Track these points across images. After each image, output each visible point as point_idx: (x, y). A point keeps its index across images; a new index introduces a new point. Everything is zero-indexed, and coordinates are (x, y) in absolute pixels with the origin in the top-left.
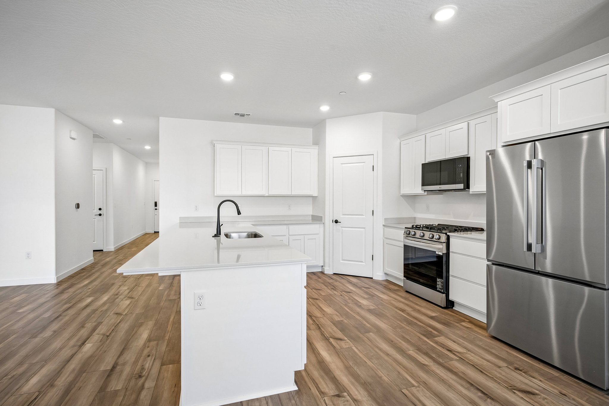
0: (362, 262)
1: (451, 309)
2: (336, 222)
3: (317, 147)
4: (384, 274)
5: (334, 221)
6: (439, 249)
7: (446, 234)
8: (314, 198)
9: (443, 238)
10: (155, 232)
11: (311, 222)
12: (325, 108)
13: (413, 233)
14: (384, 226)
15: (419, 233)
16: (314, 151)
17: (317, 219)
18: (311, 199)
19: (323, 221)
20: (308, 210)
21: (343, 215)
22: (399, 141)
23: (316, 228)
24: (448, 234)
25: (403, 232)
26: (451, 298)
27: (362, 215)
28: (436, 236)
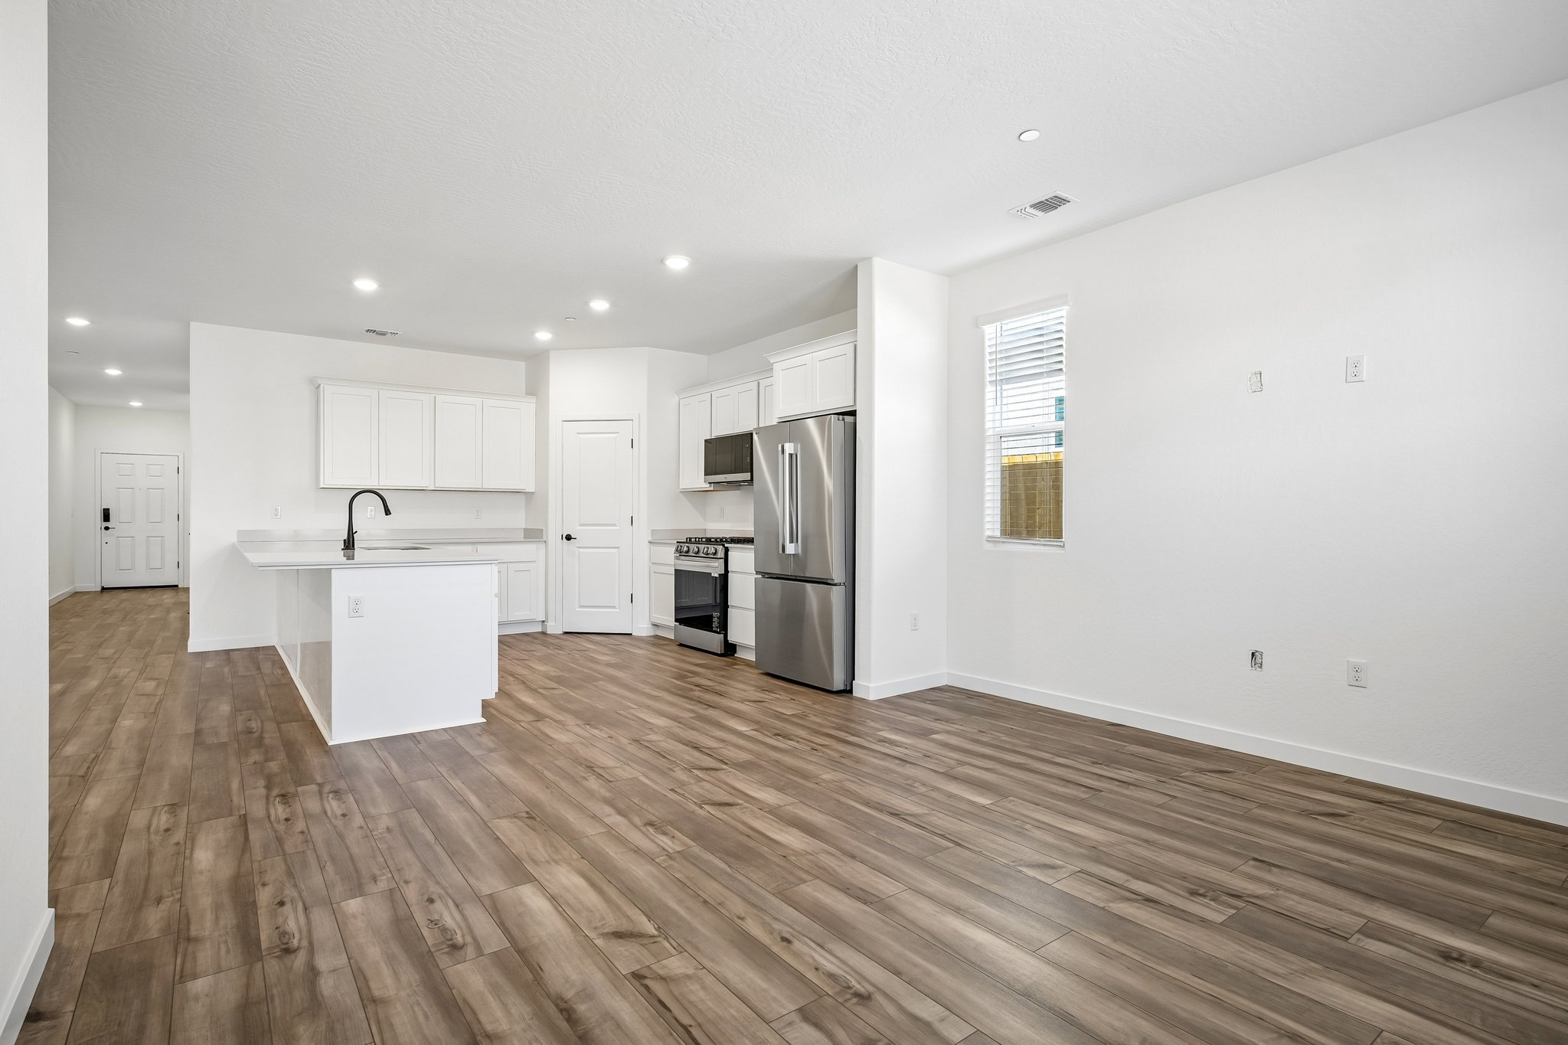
0: (614, 607)
1: (733, 657)
2: (569, 538)
3: (533, 399)
4: (650, 626)
5: (564, 537)
6: (715, 568)
7: (723, 545)
8: (528, 495)
9: (721, 554)
10: (103, 589)
11: (523, 539)
12: (543, 336)
13: (685, 549)
14: (650, 543)
15: (693, 547)
16: (528, 407)
17: (533, 535)
18: (523, 497)
19: (544, 537)
20: (517, 519)
21: (581, 525)
22: (676, 398)
23: (531, 550)
24: (726, 545)
25: (674, 549)
26: (731, 639)
27: (614, 525)
28: (712, 550)
